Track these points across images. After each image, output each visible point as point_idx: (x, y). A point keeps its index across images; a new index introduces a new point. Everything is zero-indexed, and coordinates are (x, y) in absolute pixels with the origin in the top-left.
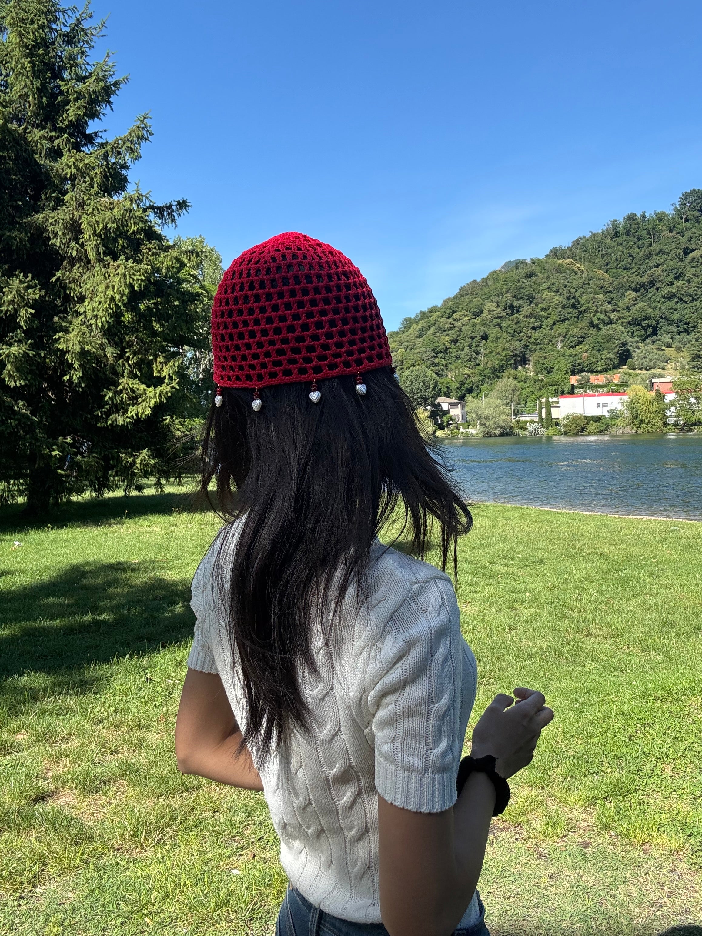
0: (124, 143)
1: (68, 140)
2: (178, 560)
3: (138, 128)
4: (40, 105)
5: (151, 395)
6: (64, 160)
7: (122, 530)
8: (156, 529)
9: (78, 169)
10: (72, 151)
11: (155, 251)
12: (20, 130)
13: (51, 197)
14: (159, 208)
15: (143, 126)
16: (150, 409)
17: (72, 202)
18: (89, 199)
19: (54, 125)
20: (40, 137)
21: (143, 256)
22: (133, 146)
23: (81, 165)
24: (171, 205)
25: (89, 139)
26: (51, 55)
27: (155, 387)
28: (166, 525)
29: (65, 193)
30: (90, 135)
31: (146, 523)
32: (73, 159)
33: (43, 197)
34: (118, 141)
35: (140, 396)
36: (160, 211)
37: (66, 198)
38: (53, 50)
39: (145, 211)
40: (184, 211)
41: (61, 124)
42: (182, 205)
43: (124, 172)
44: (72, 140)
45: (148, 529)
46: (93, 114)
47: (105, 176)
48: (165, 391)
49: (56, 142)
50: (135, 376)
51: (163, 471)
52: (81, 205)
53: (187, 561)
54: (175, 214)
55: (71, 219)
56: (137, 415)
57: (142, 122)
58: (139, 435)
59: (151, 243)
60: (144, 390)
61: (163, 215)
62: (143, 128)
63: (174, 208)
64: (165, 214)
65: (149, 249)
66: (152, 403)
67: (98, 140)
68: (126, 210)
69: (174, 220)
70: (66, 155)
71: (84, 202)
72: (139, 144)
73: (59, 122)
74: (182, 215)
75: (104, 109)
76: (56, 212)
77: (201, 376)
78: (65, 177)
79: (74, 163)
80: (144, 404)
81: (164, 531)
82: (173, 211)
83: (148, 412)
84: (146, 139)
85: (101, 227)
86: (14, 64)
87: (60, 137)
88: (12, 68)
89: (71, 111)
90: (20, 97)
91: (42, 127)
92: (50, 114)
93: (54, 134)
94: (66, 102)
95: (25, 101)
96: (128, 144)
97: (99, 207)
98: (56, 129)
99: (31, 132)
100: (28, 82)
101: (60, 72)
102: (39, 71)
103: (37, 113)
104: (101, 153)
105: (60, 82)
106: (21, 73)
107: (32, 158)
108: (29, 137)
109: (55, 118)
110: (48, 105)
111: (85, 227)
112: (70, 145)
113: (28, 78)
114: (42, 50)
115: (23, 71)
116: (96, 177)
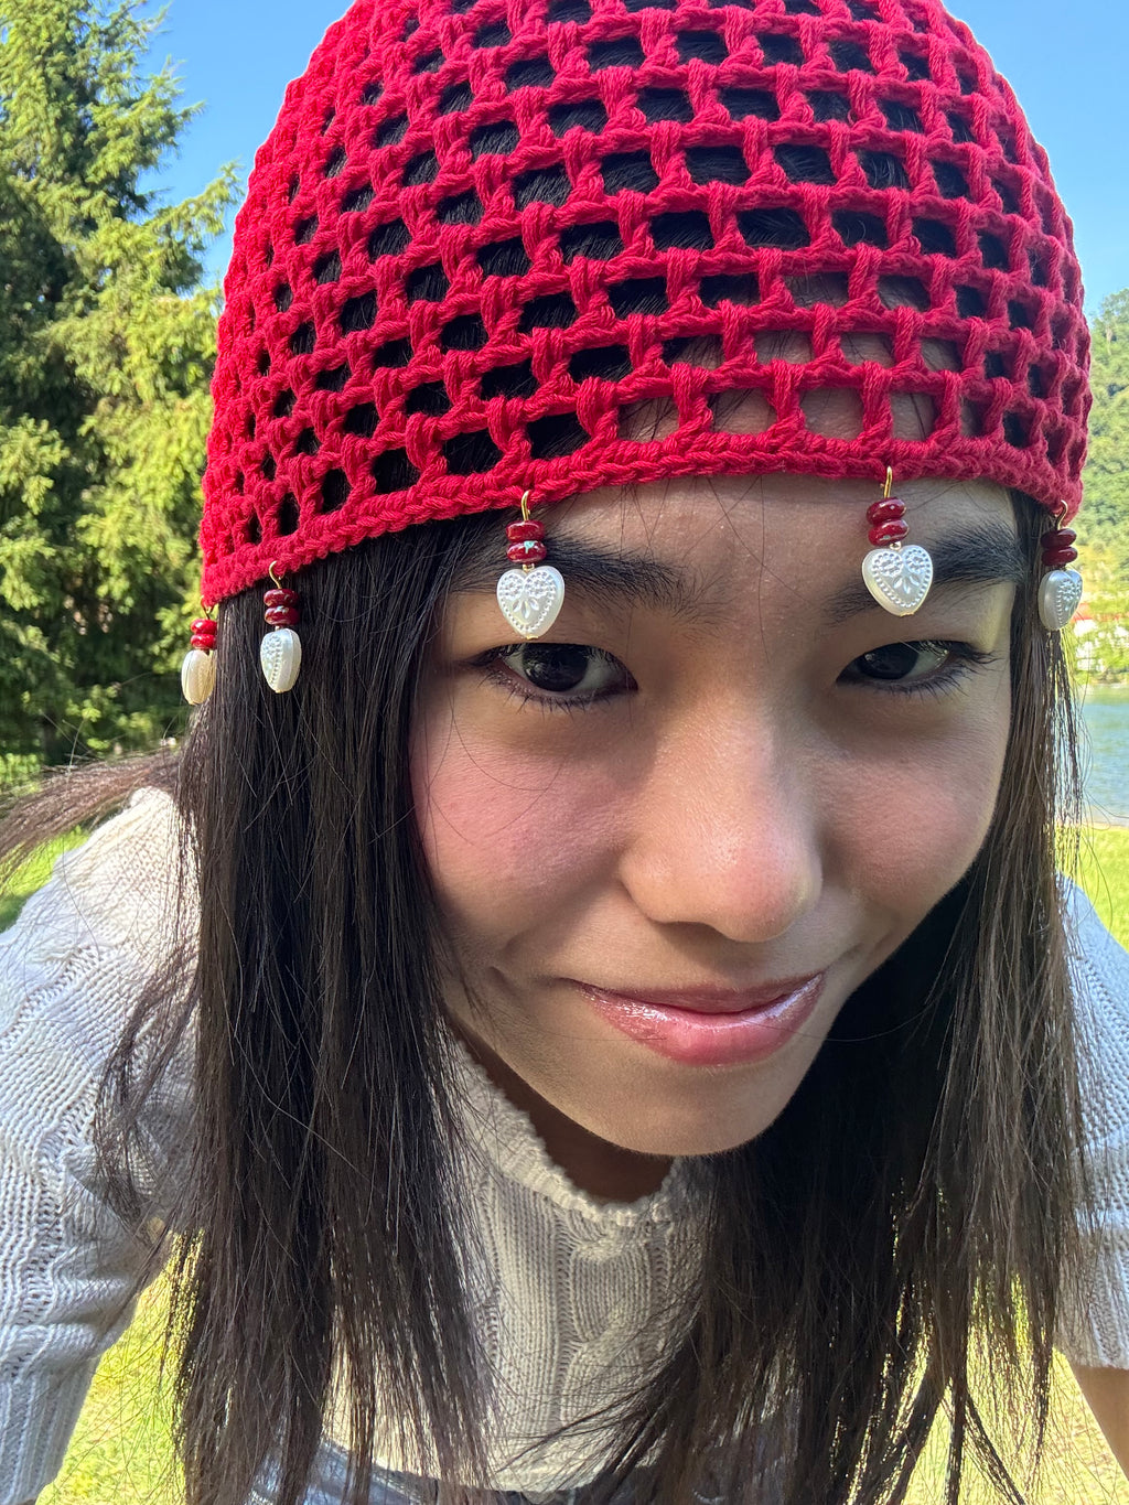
0: (199, 209)
1: (104, 200)
4: (61, 149)
6: (101, 235)
9: (123, 250)
10: (111, 220)
12: (28, 186)
13: (77, 298)
15: (229, 180)
17: (111, 303)
18: (140, 299)
19: (82, 179)
20: (61, 199)
22: (211, 213)
23: (128, 244)
25: (140, 202)
26: (78, 64)
29: (98, 289)
30: (143, 196)
32: (115, 234)
33: (66, 296)
34: (188, 205)
37: (103, 297)
38: (83, 57)
41: (92, 177)
43: (198, 257)
44: (110, 202)
46: (146, 162)
47: (168, 264)
49: (85, 206)
52: (127, 309)
55: (113, 333)
62: (229, 185)
67: (158, 205)
70: (103, 226)
71: (132, 304)
73: (90, 172)
75: (165, 155)
76: (86, 320)
78: (102, 264)
79: (118, 240)
85: (159, 341)
86: (16, 80)
87: (91, 196)
88: (14, 87)
89: (110, 158)
90: (29, 133)
91: (63, 181)
92: (76, 161)
93: (82, 192)
94: (103, 142)
95: (38, 139)
96: (205, 210)
97: (156, 311)
98: (85, 185)
99: (45, 190)
100: (40, 108)
101: (94, 92)
102: (58, 91)
103: (54, 159)
104: (162, 223)
105: (90, 107)
106: (28, 95)
107: (48, 234)
108: (42, 198)
109: (83, 167)
110: (74, 145)
111: (132, 343)
112: (107, 211)
113: (37, 100)
114: (59, 57)
115: (31, 91)
116: (151, 263)
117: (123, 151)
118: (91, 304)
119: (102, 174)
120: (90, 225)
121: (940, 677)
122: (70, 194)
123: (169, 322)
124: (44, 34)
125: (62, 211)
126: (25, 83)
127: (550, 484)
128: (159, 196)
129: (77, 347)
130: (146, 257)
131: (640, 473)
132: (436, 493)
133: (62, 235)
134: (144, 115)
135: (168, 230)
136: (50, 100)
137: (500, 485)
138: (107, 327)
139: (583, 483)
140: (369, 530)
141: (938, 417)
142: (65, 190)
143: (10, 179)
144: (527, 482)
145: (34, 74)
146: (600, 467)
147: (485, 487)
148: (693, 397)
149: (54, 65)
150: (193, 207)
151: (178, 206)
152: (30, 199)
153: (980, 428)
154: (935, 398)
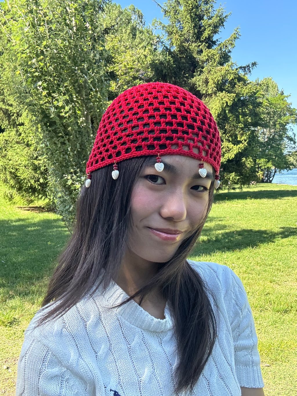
0: (229, 42)
1: (205, 45)
2: (246, 218)
3: (235, 34)
4: (195, 33)
5: (235, 149)
6: (204, 54)
7: (225, 205)
8: (239, 205)
9: (209, 57)
10: (206, 49)
11: (241, 86)
12: (187, 45)
13: (198, 71)
14: (244, 67)
15: (237, 32)
16: (234, 155)
17: (206, 71)
18: (213, 68)
19: (200, 40)
20: (195, 46)
21: (236, 90)
22: (232, 42)
23: (209, 54)
24: (249, 65)
25: (214, 43)
26: (199, 11)
27: (237, 145)
28: (243, 204)
29: (203, 68)
30: (215, 41)
31: (236, 203)
32: (207, 53)
33: (196, 71)
34: (226, 41)
35: (231, 149)
36: (244, 68)
37: (204, 70)
38: (200, 9)
39: (237, 69)
40: (255, 67)
41: (202, 39)
42: (254, 64)
43: (229, 54)
44: (206, 45)
45: (236, 205)
46: (215, 32)
47: (221, 58)
48: (241, 147)
49: (200, 47)
50: (229, 141)
51: (243, 182)
52: (209, 72)
53: (249, 219)
54: (250, 69)
55: (206, 78)
56: (228, 157)
57: (236, 31)
58: (233, 166)
59: (239, 83)
60: (233, 147)
61: (245, 70)
62: (237, 33)
63: (250, 66)
64: (247, 69)
65: (239, 86)
66: (235, 153)
67: (218, 43)
68: (226, 71)
69: (250, 72)
70: (204, 51)
71: (211, 71)
72: (235, 41)
73: (201, 38)
74: (254, 69)
75: (221, 29)
76: (200, 76)
77: (266, 140)
78: (204, 61)
79: (207, 54)
80: (232, 153)
81: (242, 206)
82: (250, 67)
83: (233, 156)
84: (238, 38)
85: (216, 79)
86: (184, 18)
87: (202, 44)
88: (184, 20)
89: (206, 33)
90: (188, 31)
91: (195, 42)
92: (198, 35)
93: (200, 44)
94: (205, 29)
95: (190, 32)
96: (230, 42)
97: (216, 71)
98: (200, 42)
99: (191, 45)
100: (190, 24)
101: (203, 17)
102: (194, 19)
103: (193, 36)
104: (219, 48)
105: (202, 21)
106: (187, 22)
107: (192, 56)
108: (190, 47)
109: (200, 37)
110: (198, 32)
111: (210, 80)
112: (206, 47)
113: (189, 23)
114: (194, 10)
115: (188, 21)
116: (216, 58)
117: (209, 31)
118: (201, 72)
119: (204, 38)
120: (201, 51)
121: (202, 191)
122: (197, 45)
123: (219, 74)
124: (191, 5)
125: (195, 50)
126: (186, 19)
127: (162, 153)
128: (219, 40)
129: (197, 83)
130: (215, 57)
131: (174, 153)
132: (146, 152)
133: (195, 55)
134: (215, 20)
135: (221, 49)
136: (192, 22)
137: (155, 152)
138: (205, 77)
139: (166, 153)
140: (134, 156)
141: (207, 155)
142: (196, 44)
143: (183, 44)
144: (159, 152)
145: (188, 17)
146: (169, 151)
147: (153, 152)
148: (181, 145)
149: (193, 12)
150: (227, 42)
151: (223, 42)
152: (188, 48)
153: (211, 157)
154: (207, 152)
